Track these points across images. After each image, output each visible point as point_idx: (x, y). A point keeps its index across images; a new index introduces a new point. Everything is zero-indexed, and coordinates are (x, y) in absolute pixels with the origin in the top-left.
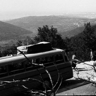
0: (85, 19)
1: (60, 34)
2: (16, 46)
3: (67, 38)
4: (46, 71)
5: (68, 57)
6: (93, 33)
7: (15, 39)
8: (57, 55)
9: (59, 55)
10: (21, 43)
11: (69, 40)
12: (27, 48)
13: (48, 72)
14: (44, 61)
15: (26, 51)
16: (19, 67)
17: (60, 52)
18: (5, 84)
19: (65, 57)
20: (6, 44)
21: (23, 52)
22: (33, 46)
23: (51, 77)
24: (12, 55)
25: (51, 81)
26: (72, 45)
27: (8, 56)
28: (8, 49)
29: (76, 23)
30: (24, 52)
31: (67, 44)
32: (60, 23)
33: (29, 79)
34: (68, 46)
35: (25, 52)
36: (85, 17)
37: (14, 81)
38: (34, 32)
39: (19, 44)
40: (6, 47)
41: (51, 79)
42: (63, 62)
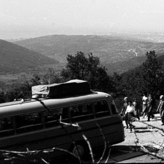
0: (148, 43)
1: (104, 68)
2: (30, 84)
3: (115, 74)
4: (83, 136)
5: (117, 106)
6: (160, 68)
7: (28, 73)
8: (99, 103)
9: (102, 104)
10: (39, 79)
11: (119, 78)
12: (48, 89)
13: (86, 139)
14: (77, 112)
15: (47, 93)
16: (34, 120)
17: (104, 98)
18: (14, 158)
19: (113, 106)
20: (13, 81)
21: (41, 94)
22: (58, 86)
23: (91, 147)
24: (23, 100)
25: (91, 153)
26: (123, 86)
27: (17, 100)
28: (16, 89)
29: (131, 49)
30: (43, 96)
31: (116, 84)
32: (104, 48)
33: (54, 150)
34: (117, 88)
35: (45, 95)
36: (148, 39)
37: (28, 151)
38: (61, 61)
39: (34, 81)
40: (13, 84)
41: (92, 150)
42: (108, 114)
